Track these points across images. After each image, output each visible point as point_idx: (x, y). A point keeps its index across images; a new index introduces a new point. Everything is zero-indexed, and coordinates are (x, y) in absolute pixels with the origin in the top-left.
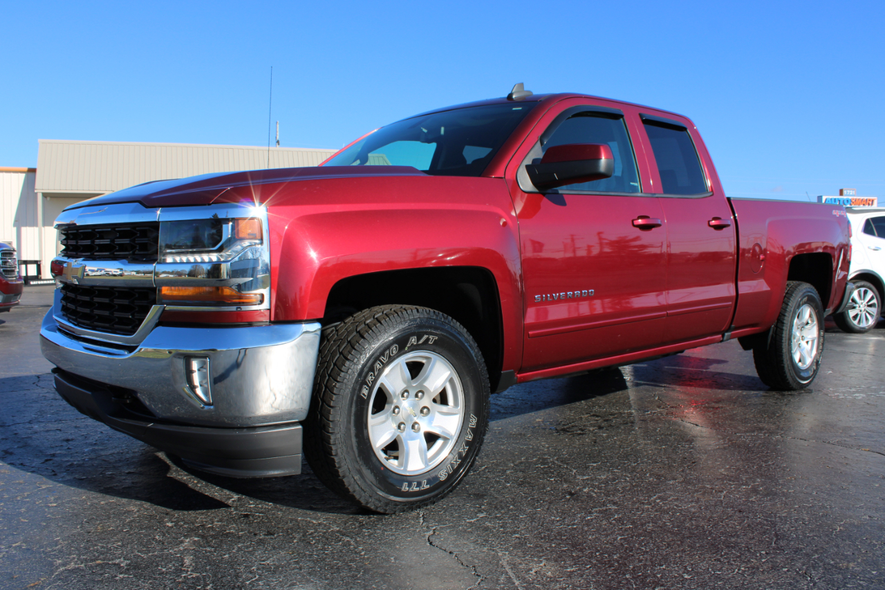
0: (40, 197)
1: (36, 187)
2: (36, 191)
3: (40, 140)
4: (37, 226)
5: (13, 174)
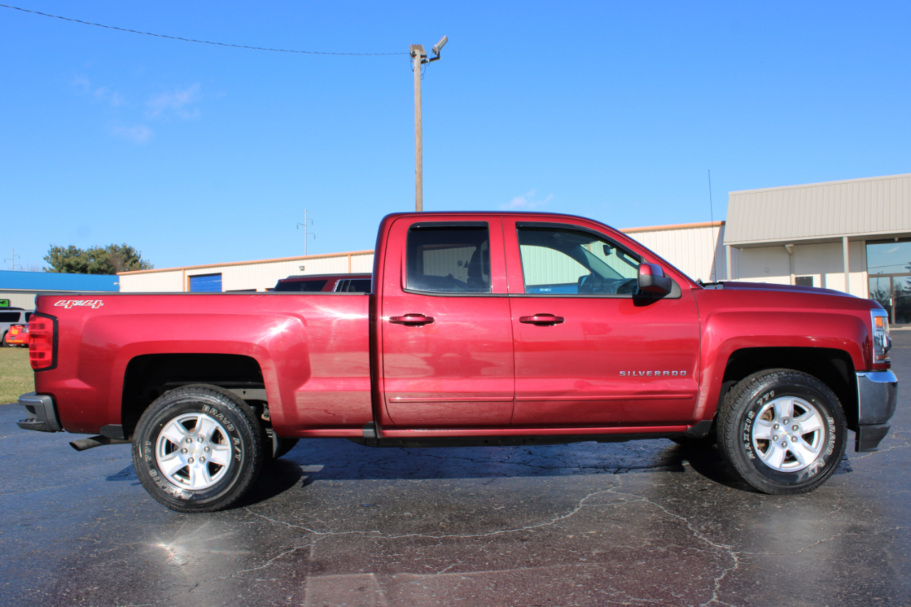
0: (728, 249)
1: (724, 241)
2: (724, 244)
3: (730, 193)
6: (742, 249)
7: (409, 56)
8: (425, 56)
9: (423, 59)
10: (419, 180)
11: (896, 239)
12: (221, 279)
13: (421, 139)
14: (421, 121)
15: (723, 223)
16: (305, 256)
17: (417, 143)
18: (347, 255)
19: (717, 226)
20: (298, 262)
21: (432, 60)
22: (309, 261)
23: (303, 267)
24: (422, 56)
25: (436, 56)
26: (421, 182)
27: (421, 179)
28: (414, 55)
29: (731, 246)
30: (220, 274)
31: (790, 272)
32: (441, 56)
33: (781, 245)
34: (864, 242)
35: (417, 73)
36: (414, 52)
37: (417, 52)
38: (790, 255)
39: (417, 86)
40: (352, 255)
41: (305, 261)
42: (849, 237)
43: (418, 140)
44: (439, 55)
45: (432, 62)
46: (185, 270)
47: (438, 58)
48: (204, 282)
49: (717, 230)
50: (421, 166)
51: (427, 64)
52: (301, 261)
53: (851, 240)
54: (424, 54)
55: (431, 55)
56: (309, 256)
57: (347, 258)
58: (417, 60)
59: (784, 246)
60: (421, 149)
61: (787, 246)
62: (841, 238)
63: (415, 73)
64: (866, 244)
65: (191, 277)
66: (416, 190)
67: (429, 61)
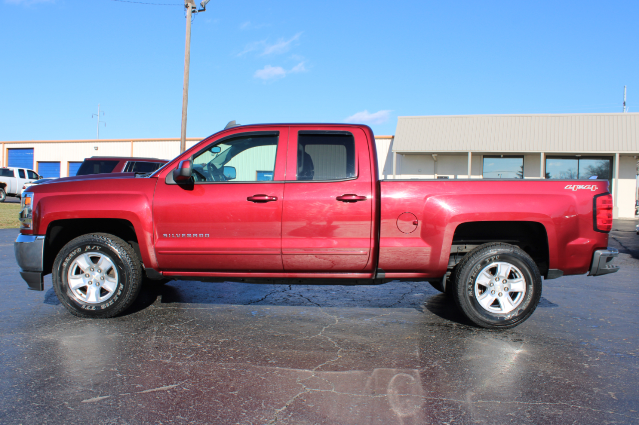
0: (395, 155)
1: (393, 149)
2: (392, 151)
3: (399, 117)
4: (392, 174)
5: (383, 140)
6: (404, 156)
7: (184, 6)
8: (195, 8)
9: (194, 9)
10: (186, 94)
11: (502, 156)
12: (33, 152)
13: (189, 66)
14: (189, 53)
15: (393, 137)
16: (97, 140)
17: (186, 69)
18: (130, 141)
19: (389, 138)
20: (93, 143)
21: (200, 11)
22: (101, 143)
23: (97, 147)
24: (193, 8)
25: (203, 9)
26: (187, 96)
27: (187, 94)
28: (187, 6)
29: (397, 153)
30: (33, 149)
31: (435, 172)
32: (206, 9)
33: (429, 155)
34: (482, 157)
35: (188, 19)
36: (187, 4)
37: (190, 4)
38: (435, 161)
39: (187, 29)
40: (133, 141)
41: (99, 143)
42: (472, 153)
43: (186, 66)
44: (205, 8)
45: (199, 12)
46: (4, 143)
47: (204, 10)
48: (19, 153)
49: (389, 141)
50: (187, 85)
51: (196, 13)
52: (96, 143)
53: (474, 154)
54: (194, 6)
55: (199, 7)
56: (100, 140)
57: (130, 143)
58: (189, 10)
59: (431, 155)
60: (188, 73)
61: (433, 155)
62: (468, 153)
63: (187, 19)
64: (484, 157)
65: (9, 149)
66: (183, 101)
67: (197, 11)
